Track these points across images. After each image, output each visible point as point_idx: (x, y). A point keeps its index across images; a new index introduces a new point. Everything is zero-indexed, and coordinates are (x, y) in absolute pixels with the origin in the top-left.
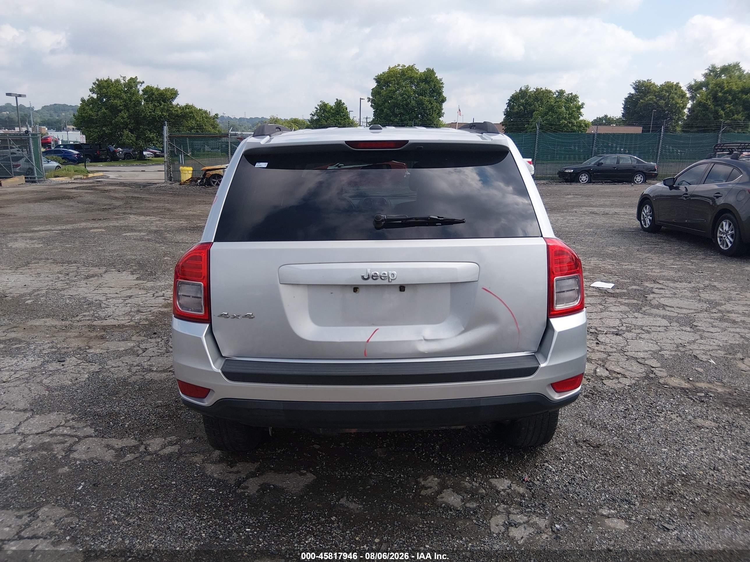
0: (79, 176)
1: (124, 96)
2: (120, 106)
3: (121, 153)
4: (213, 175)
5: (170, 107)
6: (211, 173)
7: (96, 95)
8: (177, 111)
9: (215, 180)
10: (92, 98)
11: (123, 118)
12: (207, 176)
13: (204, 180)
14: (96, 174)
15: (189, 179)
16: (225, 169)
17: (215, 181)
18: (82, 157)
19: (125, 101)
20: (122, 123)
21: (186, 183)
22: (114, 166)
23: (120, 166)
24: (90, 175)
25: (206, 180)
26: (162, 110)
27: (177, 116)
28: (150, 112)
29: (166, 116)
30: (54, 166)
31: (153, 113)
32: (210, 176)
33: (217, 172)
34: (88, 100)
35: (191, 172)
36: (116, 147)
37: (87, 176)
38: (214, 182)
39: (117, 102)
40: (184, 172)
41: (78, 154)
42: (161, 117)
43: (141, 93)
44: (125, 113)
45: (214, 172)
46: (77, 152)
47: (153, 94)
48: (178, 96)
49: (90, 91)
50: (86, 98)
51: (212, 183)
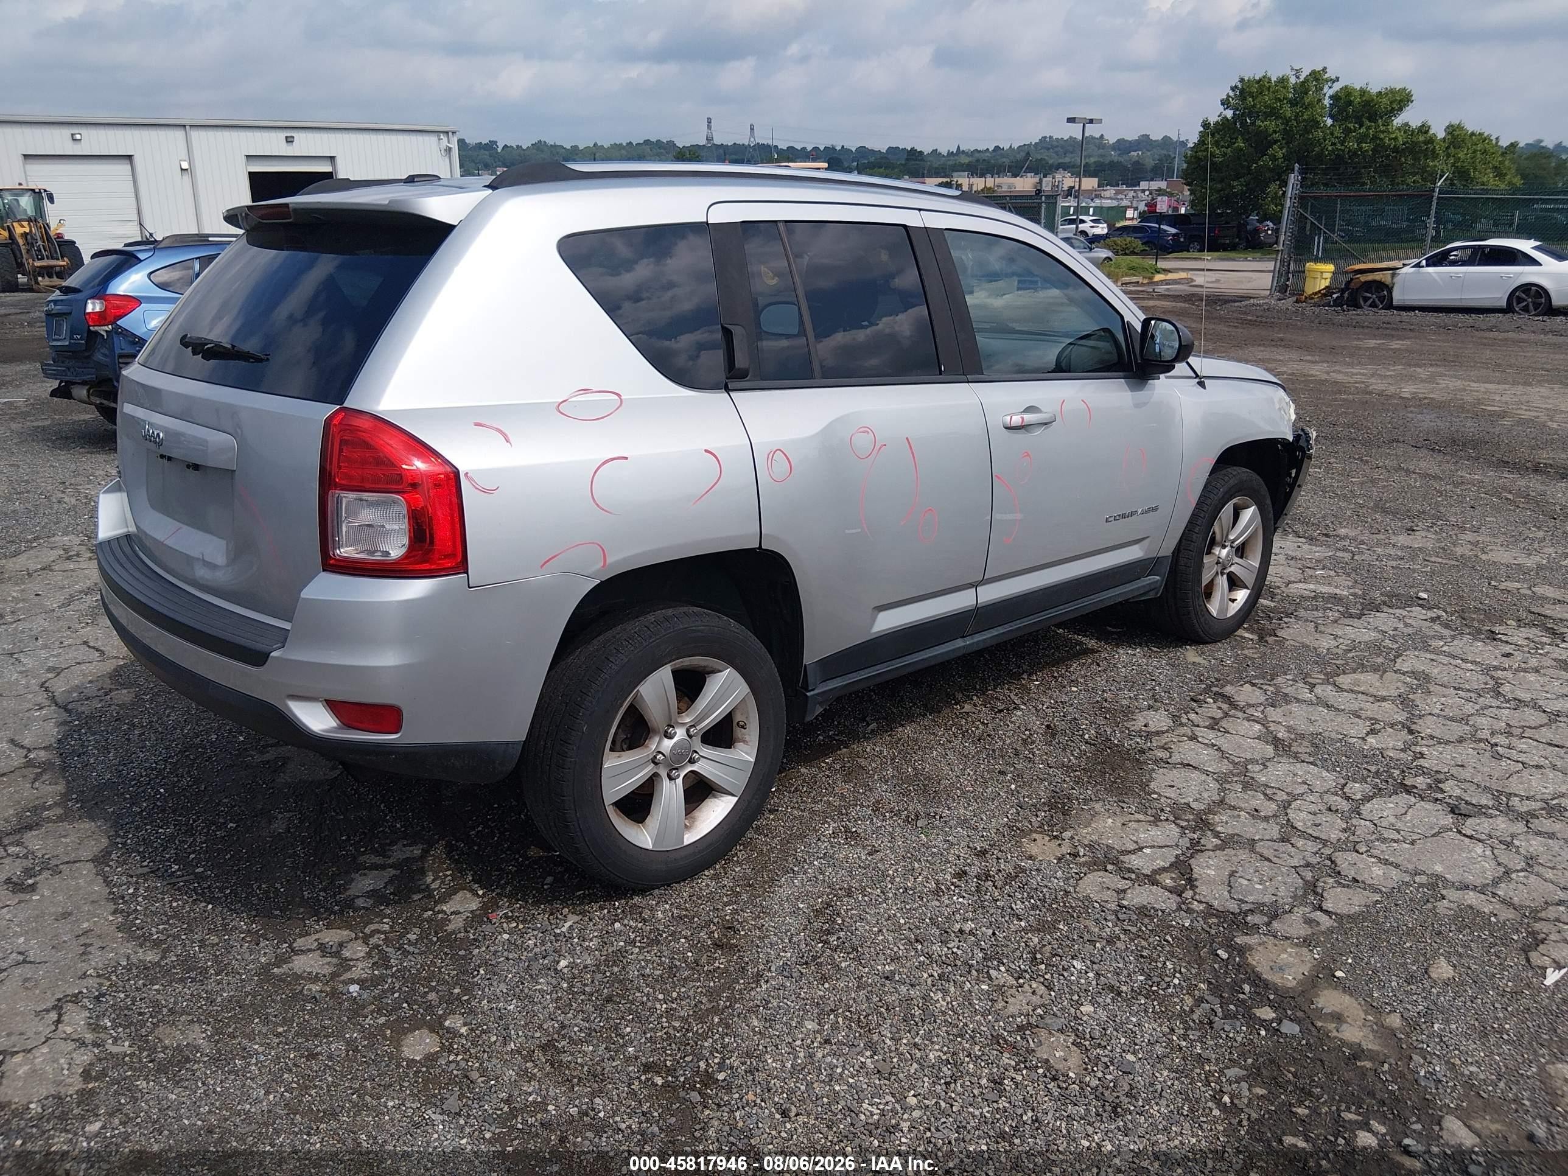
0: (1134, 279)
1: (1288, 111)
2: (1275, 132)
3: (1270, 232)
4: (1366, 282)
5: (1380, 131)
6: (1364, 278)
7: (1232, 112)
8: (1395, 139)
9: (1369, 295)
10: (1225, 118)
11: (1274, 158)
12: (1352, 285)
13: (1346, 295)
14: (1170, 276)
15: (1320, 291)
16: (1398, 271)
17: (1370, 298)
18: (1182, 240)
19: (1287, 121)
20: (1271, 170)
21: (1313, 298)
22: (1234, 260)
23: (1246, 259)
24: (1158, 277)
25: (1350, 294)
26: (1361, 139)
27: (1396, 150)
28: (1333, 144)
29: (1366, 151)
30: (1099, 258)
31: (1339, 146)
32: (1358, 285)
33: (1377, 276)
34: (1217, 123)
35: (1329, 275)
36: (1260, 221)
37: (1151, 278)
38: (1366, 299)
39: (1270, 125)
40: (1313, 275)
41: (1174, 235)
42: (1355, 153)
43: (1327, 102)
44: (1281, 149)
45: (1370, 277)
46: (1173, 231)
47: (1350, 103)
48: (1411, 105)
49: (1223, 104)
50: (1213, 119)
51: (1362, 303)
